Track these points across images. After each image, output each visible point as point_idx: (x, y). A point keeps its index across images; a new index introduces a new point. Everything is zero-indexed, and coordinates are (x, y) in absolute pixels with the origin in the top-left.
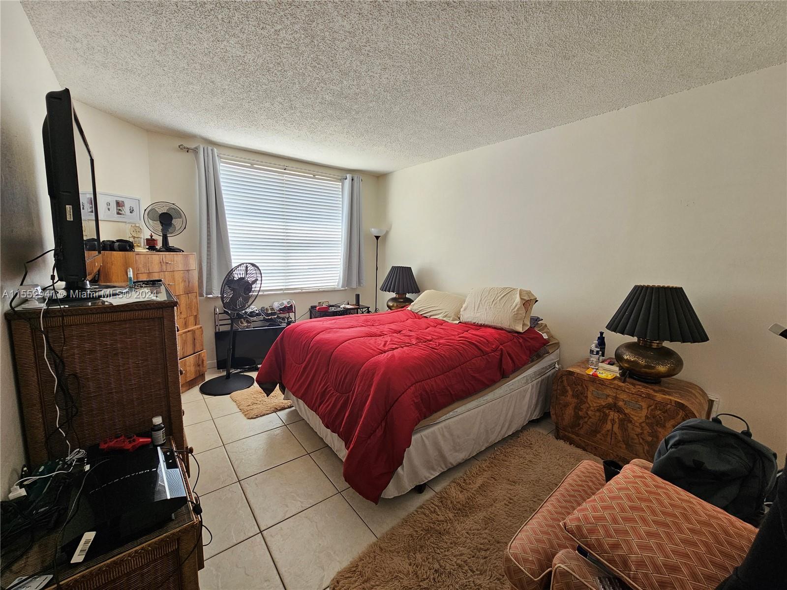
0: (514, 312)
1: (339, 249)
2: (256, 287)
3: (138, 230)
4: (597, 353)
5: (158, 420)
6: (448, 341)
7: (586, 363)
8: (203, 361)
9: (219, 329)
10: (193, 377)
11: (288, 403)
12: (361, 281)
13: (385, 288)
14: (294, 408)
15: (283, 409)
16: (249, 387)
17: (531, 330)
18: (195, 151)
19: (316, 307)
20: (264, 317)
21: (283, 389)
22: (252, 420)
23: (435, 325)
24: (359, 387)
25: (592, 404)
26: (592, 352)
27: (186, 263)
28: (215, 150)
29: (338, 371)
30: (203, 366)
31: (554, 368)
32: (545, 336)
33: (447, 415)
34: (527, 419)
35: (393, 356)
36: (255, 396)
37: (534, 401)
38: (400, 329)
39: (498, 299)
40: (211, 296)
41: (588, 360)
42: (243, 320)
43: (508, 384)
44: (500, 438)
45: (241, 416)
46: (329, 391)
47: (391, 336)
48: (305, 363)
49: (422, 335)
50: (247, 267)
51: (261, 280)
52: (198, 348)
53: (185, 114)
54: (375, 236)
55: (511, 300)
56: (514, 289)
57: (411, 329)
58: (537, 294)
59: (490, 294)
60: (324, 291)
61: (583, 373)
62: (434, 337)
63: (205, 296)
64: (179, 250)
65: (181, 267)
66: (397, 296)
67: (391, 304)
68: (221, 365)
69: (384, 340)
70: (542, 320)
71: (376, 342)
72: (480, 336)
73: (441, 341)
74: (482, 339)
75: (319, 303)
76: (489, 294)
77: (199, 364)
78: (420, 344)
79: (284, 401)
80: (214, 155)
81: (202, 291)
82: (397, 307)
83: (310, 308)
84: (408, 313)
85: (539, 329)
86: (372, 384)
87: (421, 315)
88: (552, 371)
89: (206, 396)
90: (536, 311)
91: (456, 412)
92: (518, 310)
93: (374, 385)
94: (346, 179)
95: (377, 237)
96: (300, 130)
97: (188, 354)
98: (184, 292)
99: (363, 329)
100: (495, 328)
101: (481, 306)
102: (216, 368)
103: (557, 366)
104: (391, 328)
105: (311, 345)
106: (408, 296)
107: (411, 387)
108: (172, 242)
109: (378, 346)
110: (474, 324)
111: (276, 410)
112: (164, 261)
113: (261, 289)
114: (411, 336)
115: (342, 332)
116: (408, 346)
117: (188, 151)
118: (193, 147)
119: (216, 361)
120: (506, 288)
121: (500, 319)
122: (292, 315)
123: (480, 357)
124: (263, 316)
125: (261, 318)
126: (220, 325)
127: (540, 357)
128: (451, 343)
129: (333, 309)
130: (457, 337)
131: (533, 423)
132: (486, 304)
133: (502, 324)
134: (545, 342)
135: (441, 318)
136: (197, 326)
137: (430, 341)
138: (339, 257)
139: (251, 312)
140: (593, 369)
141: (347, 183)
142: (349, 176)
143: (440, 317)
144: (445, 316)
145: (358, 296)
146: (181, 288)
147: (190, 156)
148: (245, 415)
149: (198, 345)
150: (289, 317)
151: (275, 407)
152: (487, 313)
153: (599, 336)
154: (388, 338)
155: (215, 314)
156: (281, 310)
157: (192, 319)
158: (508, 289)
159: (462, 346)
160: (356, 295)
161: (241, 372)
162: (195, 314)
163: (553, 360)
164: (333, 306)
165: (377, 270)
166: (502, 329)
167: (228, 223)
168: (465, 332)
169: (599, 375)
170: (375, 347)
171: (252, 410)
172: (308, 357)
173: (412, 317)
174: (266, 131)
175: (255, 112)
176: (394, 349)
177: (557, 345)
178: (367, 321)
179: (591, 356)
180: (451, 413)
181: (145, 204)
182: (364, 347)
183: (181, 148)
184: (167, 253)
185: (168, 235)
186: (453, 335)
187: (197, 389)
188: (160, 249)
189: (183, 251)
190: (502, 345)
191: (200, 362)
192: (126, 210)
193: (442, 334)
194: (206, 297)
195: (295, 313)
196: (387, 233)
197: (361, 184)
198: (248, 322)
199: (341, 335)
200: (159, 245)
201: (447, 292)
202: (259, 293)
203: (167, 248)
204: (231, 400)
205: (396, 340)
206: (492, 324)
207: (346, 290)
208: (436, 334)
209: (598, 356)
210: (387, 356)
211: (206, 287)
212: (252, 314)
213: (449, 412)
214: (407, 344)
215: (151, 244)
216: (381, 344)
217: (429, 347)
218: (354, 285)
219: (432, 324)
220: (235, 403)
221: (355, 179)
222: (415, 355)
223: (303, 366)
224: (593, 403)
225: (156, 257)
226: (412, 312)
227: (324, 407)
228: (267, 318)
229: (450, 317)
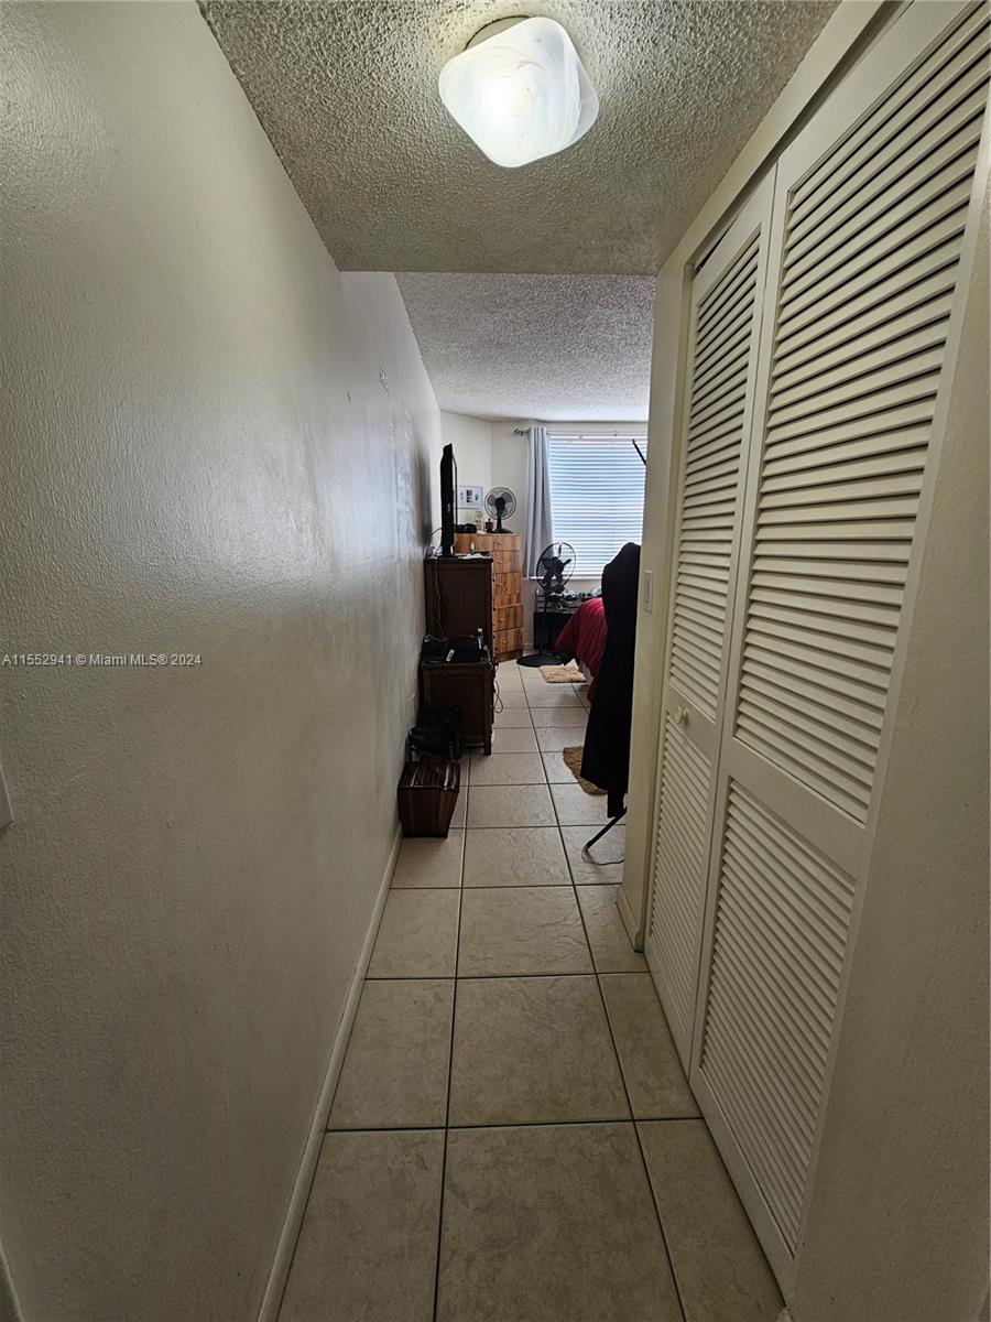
2: (567, 571)
3: (480, 515)
5: (480, 630)
9: (537, 610)
11: (581, 676)
15: (578, 681)
18: (528, 432)
27: (514, 545)
28: (545, 428)
30: (522, 642)
36: (558, 670)
40: (533, 578)
42: (559, 603)
45: (543, 680)
50: (561, 546)
51: (575, 560)
52: (519, 623)
64: (509, 532)
65: (509, 547)
68: (536, 647)
77: (519, 639)
80: (544, 433)
89: (521, 666)
97: (510, 627)
98: (510, 570)
102: (533, 649)
108: (504, 524)
111: (572, 681)
112: (497, 542)
117: (521, 435)
118: (525, 429)
119: (533, 643)
125: (579, 603)
126: (538, 607)
136: (519, 603)
146: (508, 567)
147: (525, 437)
148: (546, 680)
149: (518, 621)
151: (572, 679)
155: (536, 595)
157: (515, 597)
162: (518, 593)
171: (552, 678)
181: (487, 491)
183: (516, 433)
184: (500, 534)
185: (502, 518)
187: (513, 661)
188: (495, 531)
189: (512, 532)
192: (473, 497)
194: (529, 578)
198: (565, 605)
200: (494, 527)
202: (572, 577)
203: (500, 530)
204: (538, 670)
212: (569, 598)
215: (489, 526)
220: (542, 674)
225: (491, 538)
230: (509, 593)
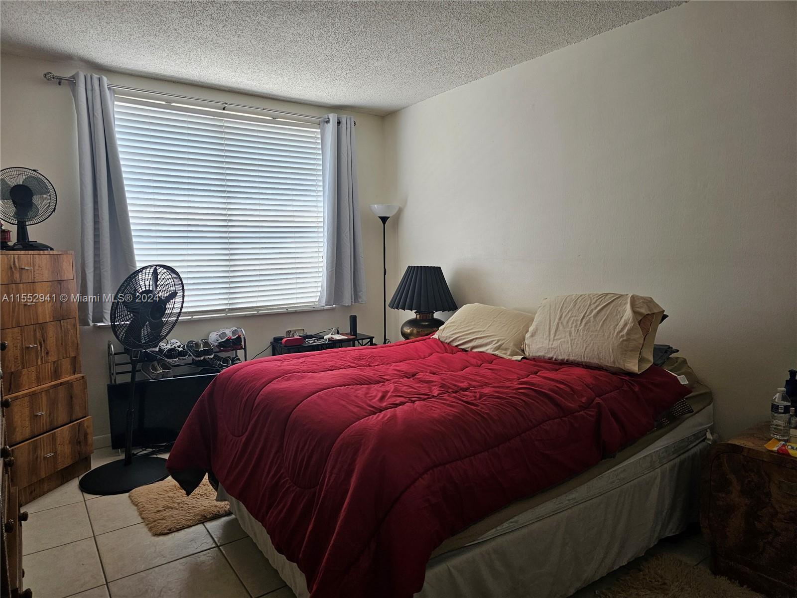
0: (622, 336)
1: (320, 240)
2: (173, 307)
4: (786, 410)
6: (498, 389)
7: (764, 430)
8: (86, 435)
9: (115, 380)
10: (68, 462)
11: (225, 505)
12: (360, 294)
13: (400, 303)
14: (233, 516)
15: (216, 517)
16: (162, 480)
17: (654, 369)
18: (72, 82)
19: (281, 339)
20: (193, 359)
21: (214, 482)
22: (161, 538)
23: (479, 362)
24: (330, 476)
25: (781, 507)
26: (775, 408)
27: (57, 269)
28: (105, 79)
29: (298, 447)
30: (86, 444)
31: (703, 440)
32: (683, 380)
33: (498, 528)
34: (656, 535)
35: (394, 417)
36: (171, 494)
37: (667, 503)
38: (414, 370)
39: (593, 314)
40: (102, 324)
41: (768, 424)
42: (156, 363)
43: (614, 469)
44: (603, 572)
45: (144, 530)
46: (284, 482)
47: (396, 382)
48: (247, 433)
49: (453, 380)
50: (155, 273)
51: (183, 296)
52: (78, 412)
53: (47, 18)
54: (380, 217)
55: (616, 315)
56: (621, 296)
57: (434, 370)
58: (664, 303)
59: (577, 307)
60: (296, 312)
61: (759, 449)
62: (474, 383)
63: (92, 324)
64: (45, 248)
65: (46, 275)
66: (418, 316)
67: (408, 330)
68: (117, 442)
69: (383, 389)
70: (677, 351)
71: (367, 393)
72: (557, 381)
73: (486, 390)
74: (562, 386)
75: (289, 332)
76: (575, 306)
77: (80, 440)
78: (445, 396)
79: (218, 503)
80: (103, 87)
81: (87, 315)
82: (418, 334)
83: (272, 341)
84: (432, 344)
85: (670, 368)
86: (352, 471)
87: (457, 346)
88: (701, 446)
89: (88, 496)
90: (664, 334)
91: (516, 522)
92: (628, 333)
93: (356, 470)
94: (328, 122)
95: (384, 219)
96: (239, 37)
97: (60, 423)
98: (53, 317)
99: (349, 371)
100: (587, 366)
101: (561, 328)
102: (111, 448)
103: (709, 436)
104: (398, 368)
105: (257, 400)
106: (437, 315)
107: (425, 476)
108: (34, 233)
109: (370, 400)
110: (550, 361)
111: (204, 519)
112: (17, 265)
113: (182, 311)
114: (432, 382)
115: (312, 377)
116: (424, 399)
117: (60, 84)
118: (68, 75)
119: (110, 435)
120: (607, 294)
121: (596, 349)
122: (240, 353)
123: (559, 420)
124: (190, 355)
125: (188, 359)
126: (117, 374)
127: (675, 420)
128: (502, 393)
129: (311, 342)
130: (517, 382)
131: (666, 544)
132: (570, 323)
133: (599, 358)
134: (684, 391)
135: (490, 351)
136: (77, 376)
137: (466, 390)
138: (321, 255)
139: (170, 350)
140: (780, 440)
141: (331, 128)
142: (333, 117)
143: (488, 349)
144: (498, 348)
145: (353, 320)
146: (47, 312)
147: (65, 90)
148: (150, 529)
149: (77, 408)
150: (237, 356)
151: (203, 513)
152: (571, 340)
153: (788, 378)
154: (391, 387)
155: (110, 354)
156: (221, 345)
157: (66, 364)
158: (609, 296)
159: (524, 398)
160: (351, 317)
161: (153, 453)
162: (73, 355)
163: (701, 424)
164: (311, 337)
165: (385, 274)
166: (599, 368)
167: (128, 201)
168: (532, 374)
169: (792, 452)
170: (365, 402)
171: (163, 519)
172: (252, 422)
173: (439, 350)
174: (185, 42)
175: (159, 5)
176: (397, 405)
177: (708, 397)
178: (359, 358)
179: (774, 417)
180: (506, 525)
182: (344, 403)
183: (49, 78)
184: (23, 252)
185: (27, 223)
186: (509, 380)
187: (75, 483)
188: (15, 245)
189: (52, 249)
190: (599, 396)
191: (82, 438)
193: (490, 379)
194: (94, 325)
195: (245, 349)
196: (400, 211)
197: (353, 129)
198: (165, 366)
199: (307, 382)
200: (13, 239)
201: (503, 307)
202: (179, 318)
203: (25, 243)
204: (130, 501)
205: (404, 389)
206: (583, 360)
207: (333, 309)
208: (478, 378)
209: (787, 416)
210: (383, 417)
211: (93, 310)
212: (172, 353)
213: (501, 523)
214: (421, 396)
216: (376, 396)
217: (462, 401)
218: (347, 300)
219: (473, 361)
220: (136, 508)
221: (344, 121)
222: (435, 415)
223: (244, 439)
224: (783, 506)
225: (3, 259)
226: (439, 342)
227: (275, 513)
228: (197, 359)
229: (506, 349)
230: (52, 358)
